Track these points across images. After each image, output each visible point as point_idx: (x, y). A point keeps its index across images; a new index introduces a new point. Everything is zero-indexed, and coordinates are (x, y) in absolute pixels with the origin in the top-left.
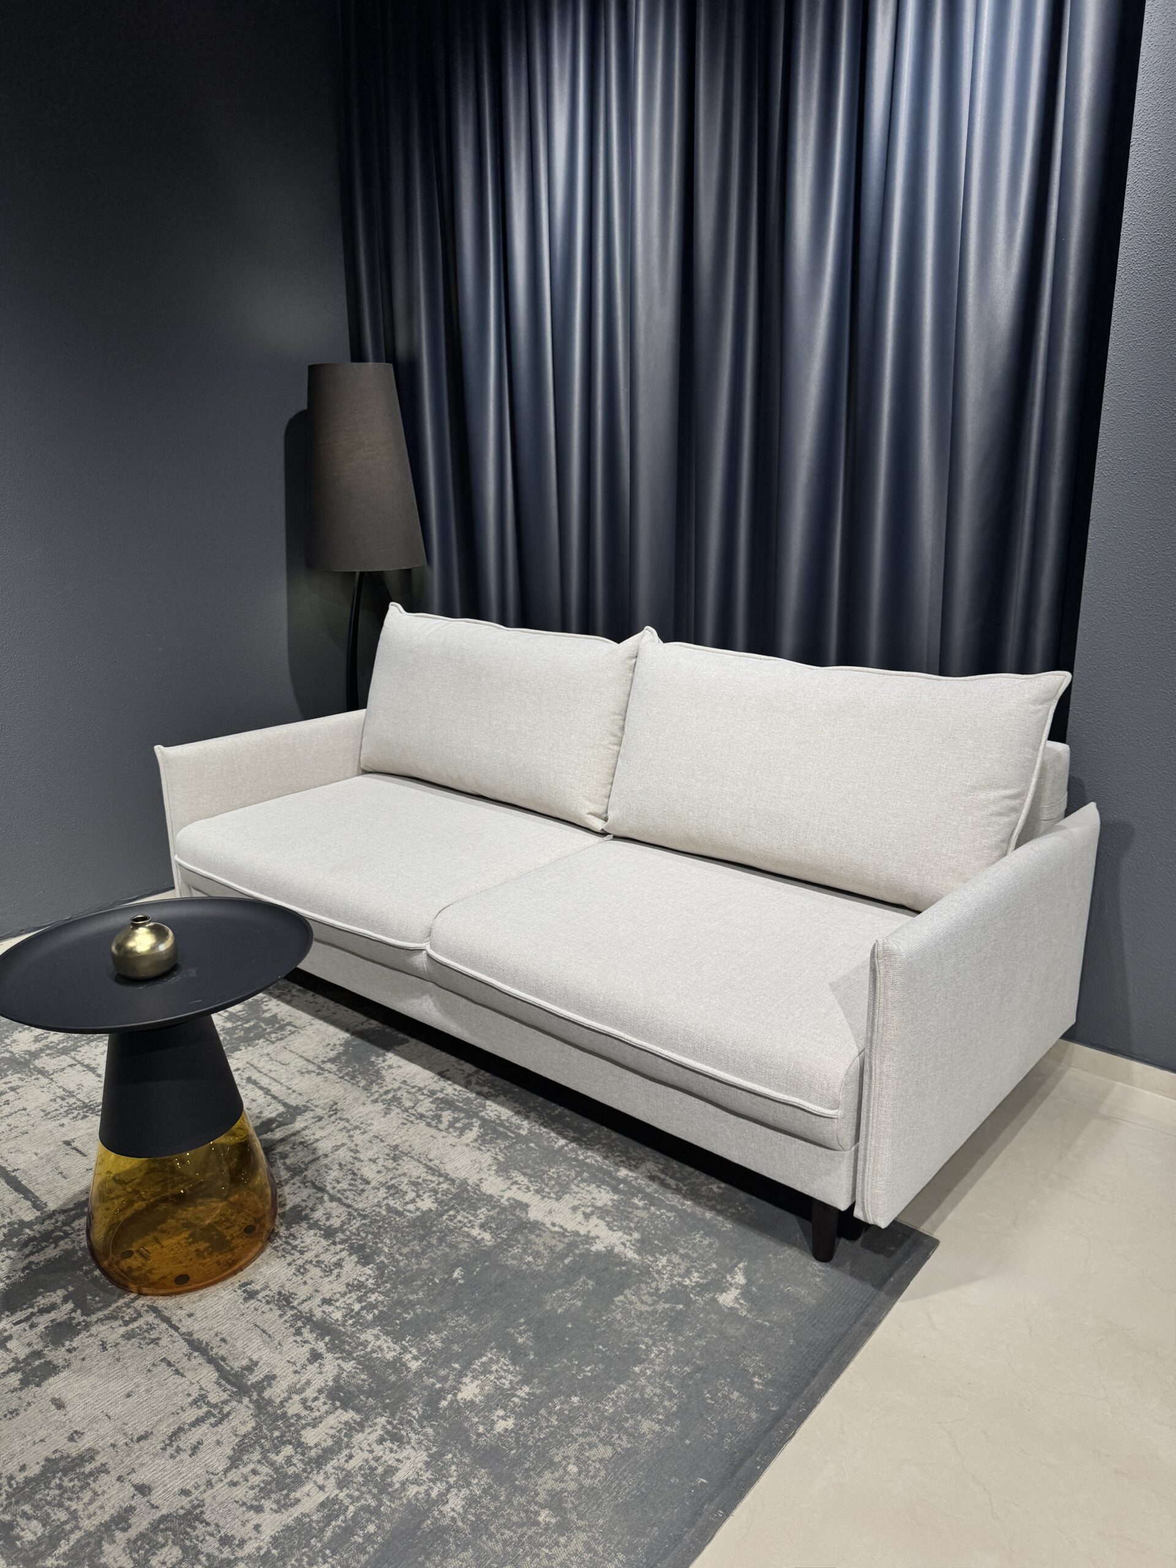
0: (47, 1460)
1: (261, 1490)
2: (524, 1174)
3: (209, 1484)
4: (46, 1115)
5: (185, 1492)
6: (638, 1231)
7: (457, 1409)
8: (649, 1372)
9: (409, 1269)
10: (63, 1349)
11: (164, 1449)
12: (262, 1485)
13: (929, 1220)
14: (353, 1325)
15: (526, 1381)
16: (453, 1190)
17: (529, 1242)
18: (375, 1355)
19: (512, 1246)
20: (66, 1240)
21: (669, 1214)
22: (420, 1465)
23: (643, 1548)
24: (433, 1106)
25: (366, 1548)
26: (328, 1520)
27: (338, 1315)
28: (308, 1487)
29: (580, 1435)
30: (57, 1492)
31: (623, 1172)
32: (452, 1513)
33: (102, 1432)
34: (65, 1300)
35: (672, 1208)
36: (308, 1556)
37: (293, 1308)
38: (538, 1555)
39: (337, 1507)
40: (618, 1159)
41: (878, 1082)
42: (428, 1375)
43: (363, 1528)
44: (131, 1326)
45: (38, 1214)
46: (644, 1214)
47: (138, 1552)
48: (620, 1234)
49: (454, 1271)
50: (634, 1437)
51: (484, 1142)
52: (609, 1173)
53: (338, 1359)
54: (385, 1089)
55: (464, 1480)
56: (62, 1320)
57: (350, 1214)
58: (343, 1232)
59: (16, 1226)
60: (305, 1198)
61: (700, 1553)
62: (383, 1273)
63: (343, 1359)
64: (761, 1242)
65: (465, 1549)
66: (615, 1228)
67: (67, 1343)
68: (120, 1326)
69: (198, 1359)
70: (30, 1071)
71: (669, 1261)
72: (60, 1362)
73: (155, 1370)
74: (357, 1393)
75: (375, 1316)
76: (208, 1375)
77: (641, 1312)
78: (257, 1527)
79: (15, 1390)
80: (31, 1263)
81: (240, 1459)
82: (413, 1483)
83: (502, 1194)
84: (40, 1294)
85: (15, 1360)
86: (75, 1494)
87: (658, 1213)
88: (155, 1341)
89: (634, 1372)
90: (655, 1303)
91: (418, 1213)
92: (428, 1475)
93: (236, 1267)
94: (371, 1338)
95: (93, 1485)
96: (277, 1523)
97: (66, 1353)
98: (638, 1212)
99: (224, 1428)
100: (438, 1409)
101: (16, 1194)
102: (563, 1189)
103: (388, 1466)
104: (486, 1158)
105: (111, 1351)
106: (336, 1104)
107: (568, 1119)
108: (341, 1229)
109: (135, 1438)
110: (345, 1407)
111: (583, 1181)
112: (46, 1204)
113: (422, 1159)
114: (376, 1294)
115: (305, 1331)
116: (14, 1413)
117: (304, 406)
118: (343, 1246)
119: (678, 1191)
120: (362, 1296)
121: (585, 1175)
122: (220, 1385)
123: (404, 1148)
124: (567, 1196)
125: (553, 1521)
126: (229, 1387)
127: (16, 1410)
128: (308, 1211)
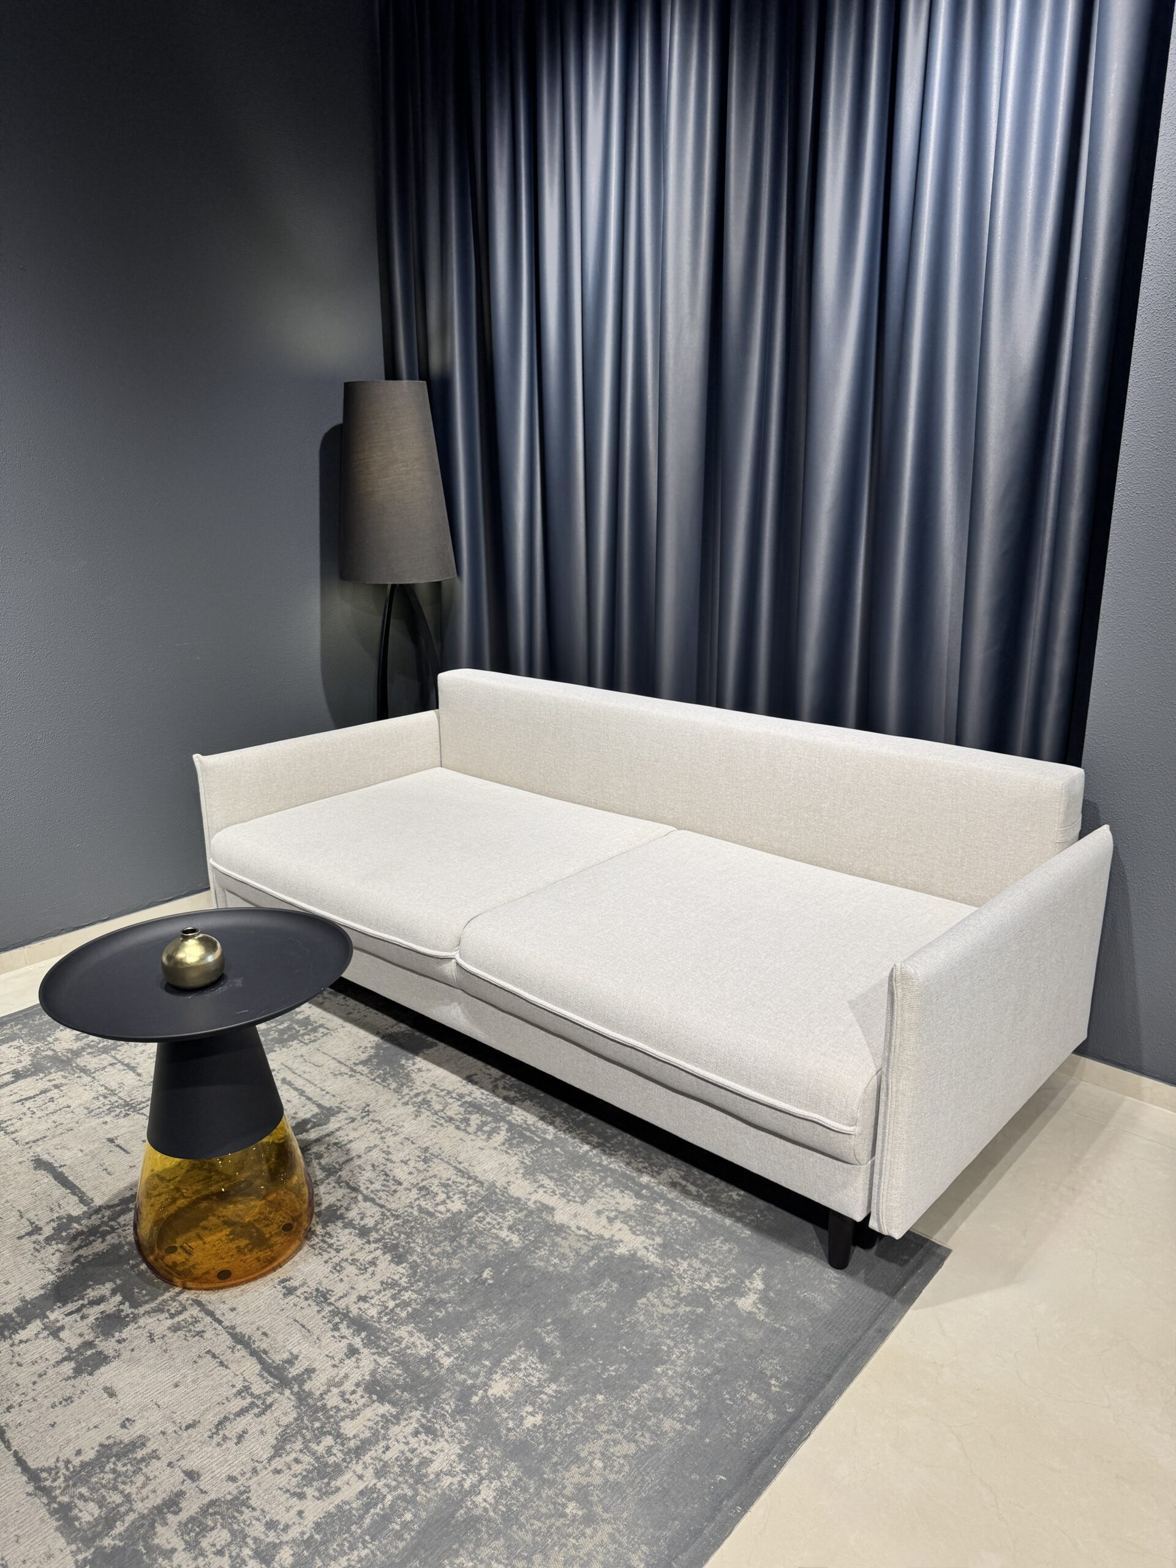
0: (101, 1445)
1: (304, 1477)
2: (551, 1178)
3: (255, 1471)
4: (89, 1113)
5: (232, 1479)
6: (660, 1236)
7: (488, 1405)
8: (670, 1373)
9: (440, 1268)
10: (113, 1340)
11: (211, 1437)
12: (304, 1473)
13: (941, 1230)
14: (387, 1322)
15: (553, 1378)
16: (482, 1192)
17: (554, 1244)
18: (409, 1351)
19: (539, 1248)
20: (113, 1235)
21: (690, 1220)
22: (453, 1457)
23: (665, 1541)
24: (462, 1110)
25: (403, 1535)
26: (367, 1507)
27: (373, 1312)
28: (347, 1476)
29: (605, 1432)
30: (111, 1476)
31: (645, 1179)
32: (485, 1504)
33: (152, 1419)
34: (114, 1292)
35: (693, 1214)
36: (349, 1542)
37: (330, 1304)
38: (565, 1545)
39: (375, 1495)
40: (640, 1166)
41: (894, 1100)
42: (460, 1371)
43: (400, 1516)
44: (177, 1319)
45: (85, 1209)
46: (666, 1220)
47: (189, 1534)
48: (643, 1238)
49: (483, 1272)
50: (657, 1435)
51: (511, 1146)
52: (633, 1179)
53: (374, 1354)
54: (415, 1091)
55: (496, 1473)
56: (111, 1312)
57: (383, 1214)
58: (377, 1231)
59: (65, 1220)
60: (340, 1198)
61: (719, 1546)
62: (415, 1273)
63: (379, 1354)
64: (778, 1249)
65: (497, 1538)
66: (638, 1233)
67: (117, 1334)
68: (167, 1318)
69: (241, 1352)
70: (72, 1069)
71: (690, 1265)
72: (111, 1353)
73: (201, 1362)
74: (392, 1387)
75: (408, 1314)
76: (250, 1367)
77: (663, 1314)
78: (300, 1513)
79: (69, 1378)
80: (80, 1256)
81: (282, 1448)
82: (446, 1475)
83: (529, 1197)
84: (90, 1286)
85: (68, 1349)
86: (128, 1479)
87: (679, 1218)
88: (200, 1334)
89: (656, 1373)
90: (676, 1306)
91: (449, 1215)
92: (461, 1467)
93: (275, 1264)
94: (405, 1335)
95: (145, 1470)
96: (320, 1510)
97: (116, 1344)
98: (660, 1218)
99: (267, 1418)
100: (470, 1404)
101: (63, 1189)
102: (588, 1194)
103: (423, 1458)
104: (513, 1161)
105: (159, 1342)
106: (368, 1106)
107: (592, 1125)
108: (375, 1228)
109: (184, 1427)
110: (382, 1400)
111: (607, 1185)
112: (92, 1199)
113: (452, 1162)
114: (410, 1292)
115: (343, 1326)
116: (69, 1400)
117: (339, 420)
118: (377, 1245)
119: (697, 1198)
120: (395, 1294)
121: (609, 1180)
122: (262, 1376)
123: (435, 1150)
124: (592, 1201)
125: (580, 1513)
126: (271, 1379)
127: (70, 1398)
128: (343, 1211)
